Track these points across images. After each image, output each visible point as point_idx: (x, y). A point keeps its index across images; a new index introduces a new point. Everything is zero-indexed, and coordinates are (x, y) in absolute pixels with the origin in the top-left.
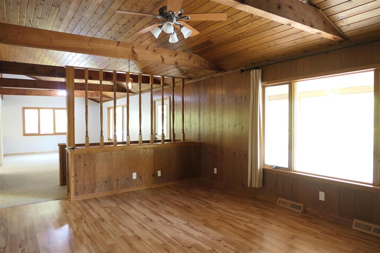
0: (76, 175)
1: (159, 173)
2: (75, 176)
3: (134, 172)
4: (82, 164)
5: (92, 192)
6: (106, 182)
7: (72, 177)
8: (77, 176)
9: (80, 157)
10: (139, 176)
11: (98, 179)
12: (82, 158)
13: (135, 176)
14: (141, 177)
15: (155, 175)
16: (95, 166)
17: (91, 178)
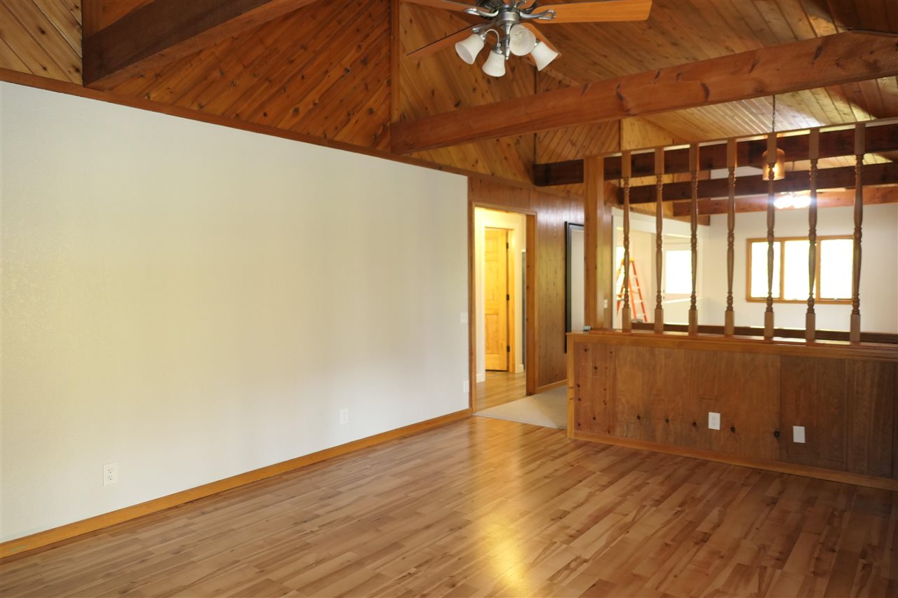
0: (579, 386)
1: (799, 434)
2: (577, 387)
3: (714, 411)
4: (590, 365)
5: (609, 432)
6: (639, 417)
7: (571, 388)
8: (580, 388)
9: (586, 350)
10: (729, 426)
11: (620, 406)
12: (589, 353)
13: (714, 421)
14: (733, 429)
15: (782, 434)
16: (615, 375)
17: (608, 399)
